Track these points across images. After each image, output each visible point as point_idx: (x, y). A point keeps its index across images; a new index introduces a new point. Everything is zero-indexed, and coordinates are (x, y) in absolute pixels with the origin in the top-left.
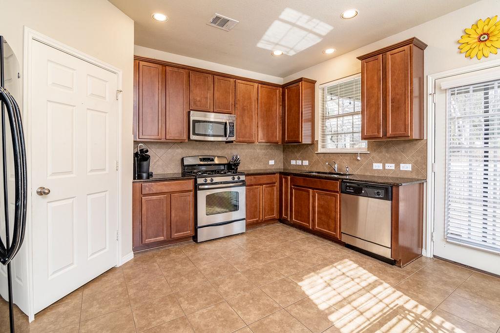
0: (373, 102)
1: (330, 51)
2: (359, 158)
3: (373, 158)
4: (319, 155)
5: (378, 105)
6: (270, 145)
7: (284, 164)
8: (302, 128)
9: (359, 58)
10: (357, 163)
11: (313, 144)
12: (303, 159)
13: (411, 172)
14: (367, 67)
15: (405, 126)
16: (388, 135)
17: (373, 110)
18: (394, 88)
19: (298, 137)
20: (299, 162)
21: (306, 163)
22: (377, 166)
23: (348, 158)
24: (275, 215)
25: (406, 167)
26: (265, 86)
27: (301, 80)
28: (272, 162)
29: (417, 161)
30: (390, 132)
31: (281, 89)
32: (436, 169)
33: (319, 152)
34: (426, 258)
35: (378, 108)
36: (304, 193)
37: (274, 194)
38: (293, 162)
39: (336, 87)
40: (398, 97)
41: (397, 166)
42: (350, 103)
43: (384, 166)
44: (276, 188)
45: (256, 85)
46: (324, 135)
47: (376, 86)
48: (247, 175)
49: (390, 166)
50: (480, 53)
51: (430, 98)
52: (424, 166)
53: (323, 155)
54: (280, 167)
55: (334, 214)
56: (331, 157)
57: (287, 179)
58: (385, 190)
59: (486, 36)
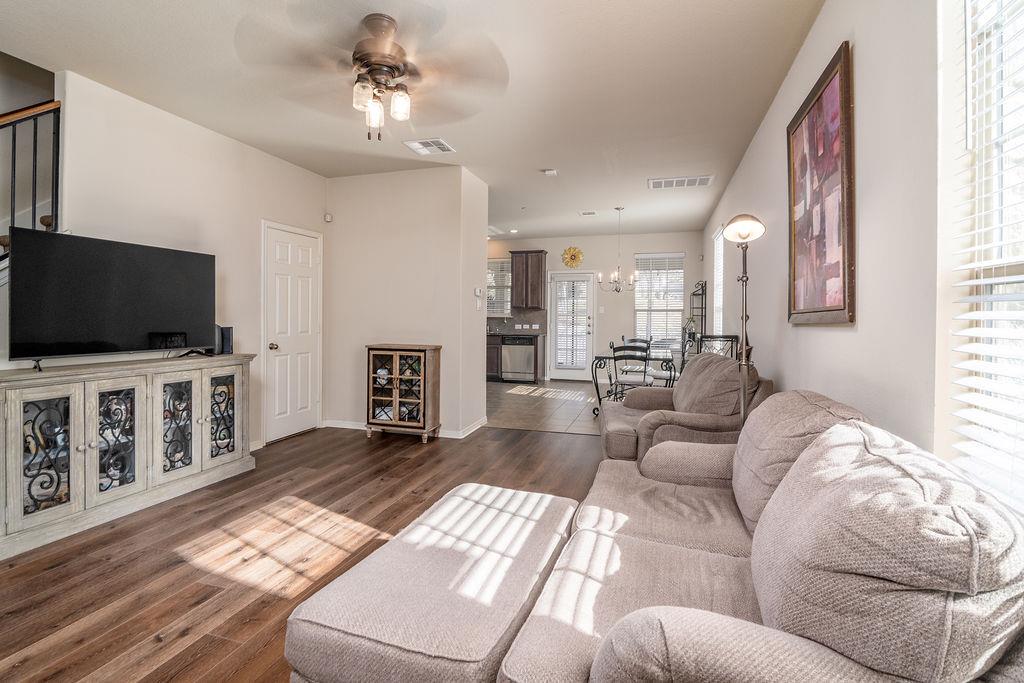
0: (519, 283)
2: (506, 321)
3: (515, 321)
5: (523, 286)
9: (510, 252)
13: (539, 329)
14: (515, 259)
15: (538, 301)
16: (528, 306)
17: (519, 289)
18: (532, 277)
22: (518, 327)
25: (536, 327)
29: (542, 322)
30: (530, 305)
34: (547, 380)
35: (523, 289)
41: (531, 326)
43: (523, 327)
47: (521, 273)
49: (526, 327)
50: (571, 266)
52: (546, 326)
58: (530, 340)
59: (574, 257)
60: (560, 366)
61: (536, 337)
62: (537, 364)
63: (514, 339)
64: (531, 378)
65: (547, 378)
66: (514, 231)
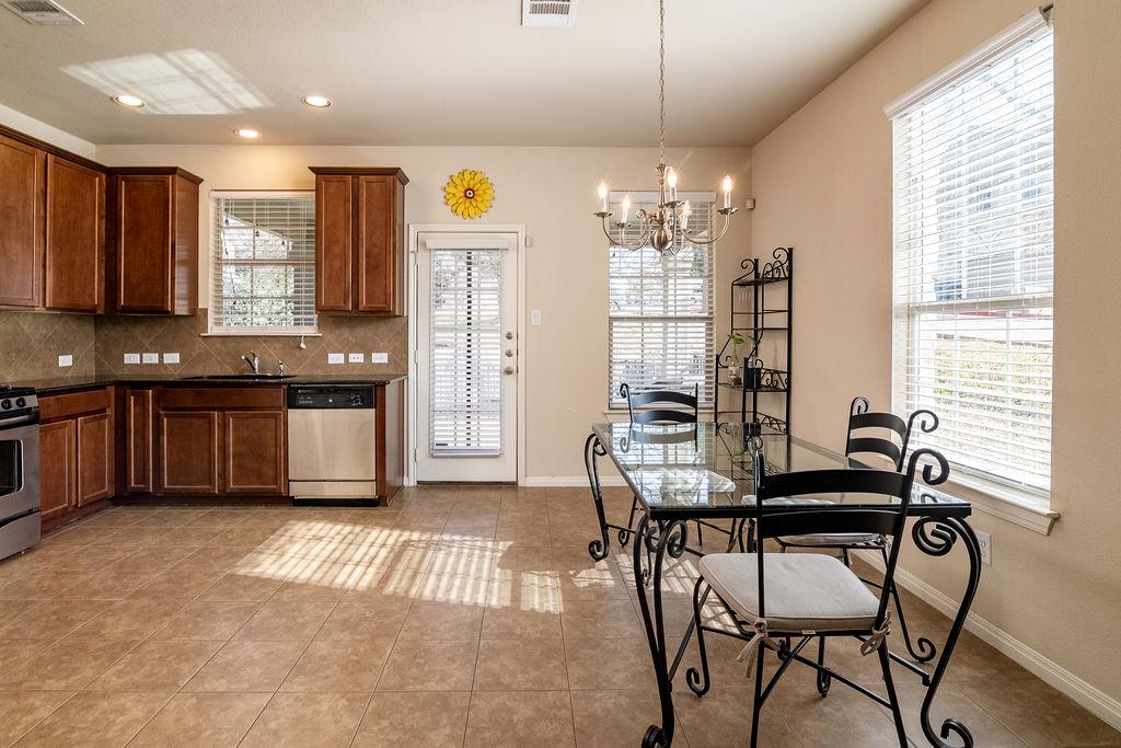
0: (337, 250)
1: (249, 134)
2: (303, 346)
3: (328, 345)
4: (210, 341)
5: (346, 257)
6: (61, 316)
7: (98, 364)
8: (173, 278)
9: (312, 169)
10: (297, 353)
11: (196, 316)
12: (162, 350)
13: (388, 365)
14: (326, 188)
15: (386, 295)
16: (361, 308)
17: (337, 264)
18: (370, 236)
19: (164, 301)
20: (152, 358)
21: (172, 358)
22: (336, 358)
23: (278, 346)
24: (108, 488)
25: (380, 358)
26: (64, 161)
27: (173, 171)
28: (65, 361)
29: (396, 347)
30: (363, 304)
31: (104, 176)
32: (419, 360)
33: (209, 333)
34: (409, 487)
35: (346, 262)
36: (197, 422)
37: (103, 436)
38: (131, 358)
39: (249, 202)
40: (376, 250)
41: (368, 357)
42: (283, 243)
43: (347, 358)
44: (110, 423)
45: (41, 154)
46: (219, 298)
47: (341, 223)
48: (41, 394)
49: (357, 358)
50: (466, 214)
51: (412, 256)
52: (404, 356)
53: (220, 339)
54: (89, 371)
55: (273, 450)
56: (241, 345)
57: (145, 397)
58: (366, 393)
59: (470, 194)
60: (438, 452)
61: (382, 385)
62: (385, 448)
63: (320, 391)
64: (368, 491)
65: (410, 481)
66: (317, 101)
